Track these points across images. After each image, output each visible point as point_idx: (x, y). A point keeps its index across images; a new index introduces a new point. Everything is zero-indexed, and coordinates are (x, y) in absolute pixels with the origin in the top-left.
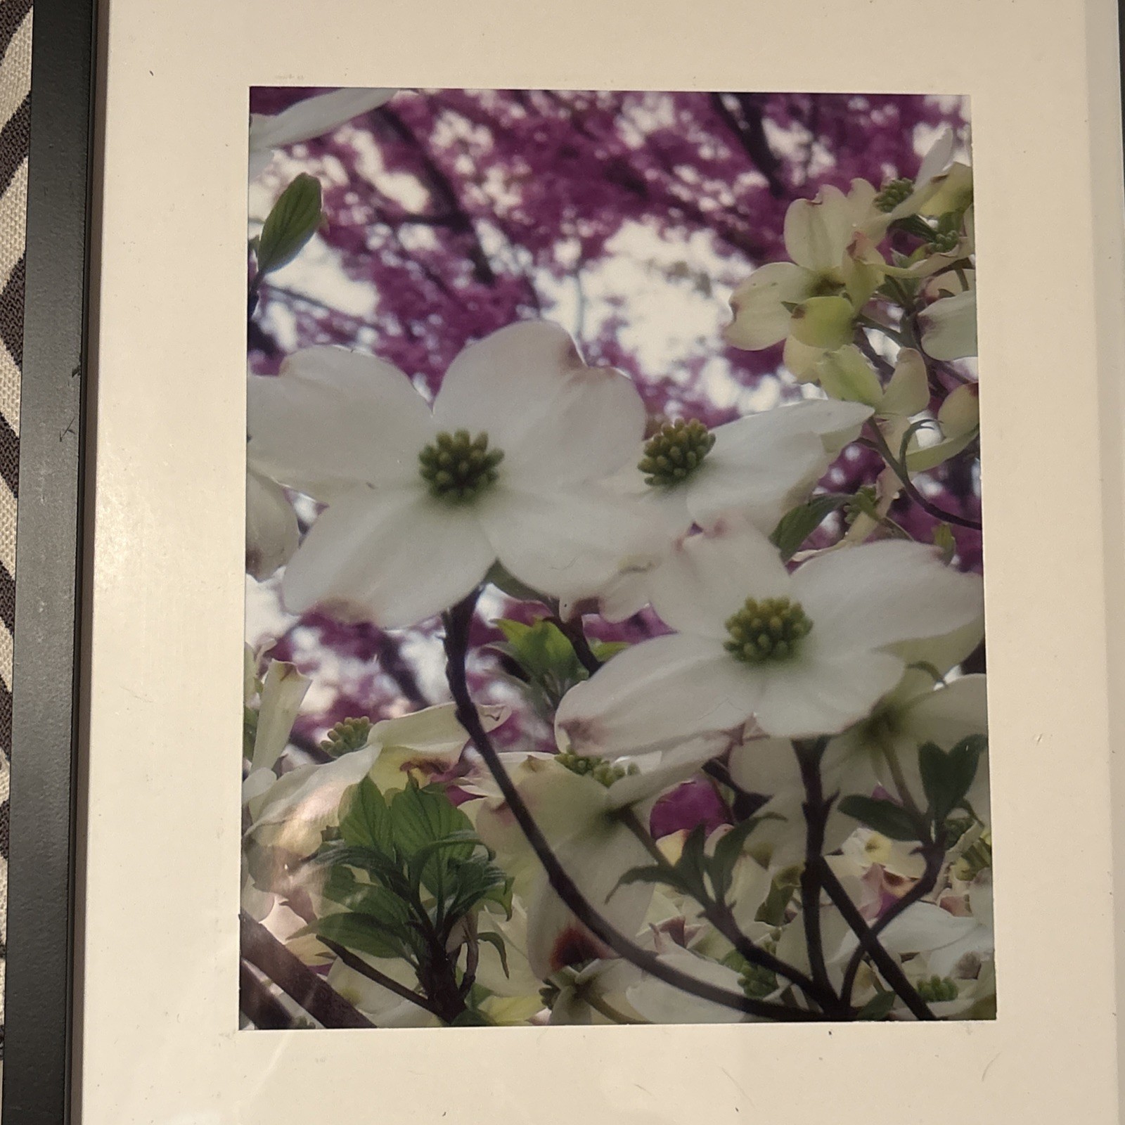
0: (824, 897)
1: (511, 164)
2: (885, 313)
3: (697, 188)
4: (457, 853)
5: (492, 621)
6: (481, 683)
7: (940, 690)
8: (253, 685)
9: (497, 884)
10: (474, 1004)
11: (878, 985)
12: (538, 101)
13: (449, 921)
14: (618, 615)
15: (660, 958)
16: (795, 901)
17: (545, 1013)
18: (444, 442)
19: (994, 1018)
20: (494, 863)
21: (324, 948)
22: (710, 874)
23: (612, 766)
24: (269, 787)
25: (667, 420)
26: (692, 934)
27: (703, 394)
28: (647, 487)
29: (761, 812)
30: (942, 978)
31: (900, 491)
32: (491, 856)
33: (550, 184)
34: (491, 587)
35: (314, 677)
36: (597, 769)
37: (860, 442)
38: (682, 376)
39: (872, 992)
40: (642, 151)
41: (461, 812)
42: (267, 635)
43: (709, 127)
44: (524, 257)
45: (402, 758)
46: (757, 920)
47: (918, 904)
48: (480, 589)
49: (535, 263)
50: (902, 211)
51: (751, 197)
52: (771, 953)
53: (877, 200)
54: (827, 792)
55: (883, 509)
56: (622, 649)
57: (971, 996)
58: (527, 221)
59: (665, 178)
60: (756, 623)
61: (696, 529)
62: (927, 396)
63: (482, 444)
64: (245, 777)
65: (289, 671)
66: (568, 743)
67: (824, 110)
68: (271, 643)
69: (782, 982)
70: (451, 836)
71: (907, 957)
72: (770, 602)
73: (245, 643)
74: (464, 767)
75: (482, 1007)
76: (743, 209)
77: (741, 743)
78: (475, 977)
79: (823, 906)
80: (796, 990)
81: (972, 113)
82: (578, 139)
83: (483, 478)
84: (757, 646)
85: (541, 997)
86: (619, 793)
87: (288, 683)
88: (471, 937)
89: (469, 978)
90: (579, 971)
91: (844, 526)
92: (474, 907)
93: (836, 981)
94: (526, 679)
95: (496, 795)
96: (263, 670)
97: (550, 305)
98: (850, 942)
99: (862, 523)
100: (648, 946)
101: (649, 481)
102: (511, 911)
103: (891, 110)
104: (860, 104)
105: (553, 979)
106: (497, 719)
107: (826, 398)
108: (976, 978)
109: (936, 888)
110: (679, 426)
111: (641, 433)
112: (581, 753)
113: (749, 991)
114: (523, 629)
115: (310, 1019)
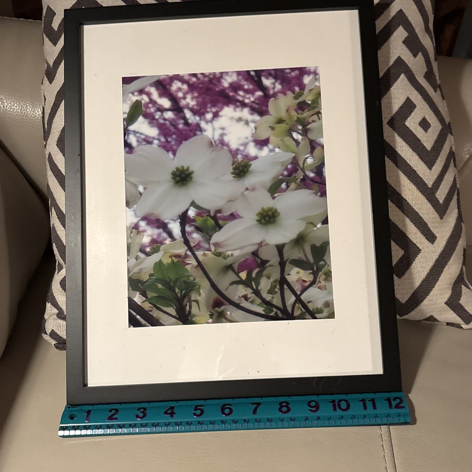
0: (285, 287)
1: (193, 93)
2: (297, 128)
3: (244, 97)
4: (185, 279)
5: (193, 217)
6: (190, 233)
7: (315, 230)
8: (129, 237)
9: (196, 287)
10: (192, 318)
11: (301, 310)
12: (199, 76)
13: (184, 297)
14: (227, 213)
15: (241, 305)
16: (278, 288)
17: (211, 320)
18: (177, 169)
19: (334, 318)
20: (195, 281)
21: (151, 305)
22: (254, 282)
23: (226, 254)
24: (134, 263)
25: (238, 160)
26: (250, 298)
27: (248, 152)
28: (233, 179)
29: (267, 265)
30: (319, 307)
31: (303, 176)
32: (195, 279)
33: (204, 98)
34: (192, 208)
35: (145, 234)
36: (223, 255)
37: (291, 163)
38: (242, 148)
39: (300, 312)
40: (229, 88)
41: (186, 268)
42: (132, 223)
43: (246, 80)
44: (197, 118)
45: (169, 254)
46: (267, 294)
47: (311, 288)
48: (189, 208)
49: (200, 120)
50: (301, 99)
51: (259, 98)
52: (271, 302)
53: (294, 97)
54: (285, 259)
55: (299, 181)
56: (228, 223)
57: (328, 312)
58: (198, 108)
59: (235, 94)
60: (265, 214)
61: (247, 189)
62: (310, 149)
63: (188, 169)
64: (128, 261)
65: (139, 232)
66: (214, 248)
67: (278, 73)
68: (133, 225)
69: (275, 310)
70: (183, 275)
71: (309, 302)
72: (268, 208)
73: (127, 226)
74: (186, 256)
75: (193, 319)
76: (257, 102)
77: (261, 246)
78: (191, 312)
79: (285, 289)
80: (278, 312)
81: (320, 71)
82: (211, 86)
83: (189, 178)
84: (265, 220)
85: (209, 316)
86: (228, 261)
87: (139, 235)
88: (190, 301)
89: (190, 312)
90: (219, 309)
91: (288, 186)
92: (190, 293)
93: (290, 309)
94: (202, 232)
95: (195, 263)
96: (131, 232)
97: (205, 131)
98: (293, 299)
99: (293, 185)
100: (238, 302)
101: (234, 177)
102: (200, 294)
103: (297, 72)
104: (288, 71)
105: (213, 311)
106: (195, 243)
107: (281, 152)
108: (329, 307)
109: (317, 283)
110: (242, 161)
111: (231, 164)
112: (218, 251)
113: (266, 313)
114: (201, 219)
115: (148, 324)
